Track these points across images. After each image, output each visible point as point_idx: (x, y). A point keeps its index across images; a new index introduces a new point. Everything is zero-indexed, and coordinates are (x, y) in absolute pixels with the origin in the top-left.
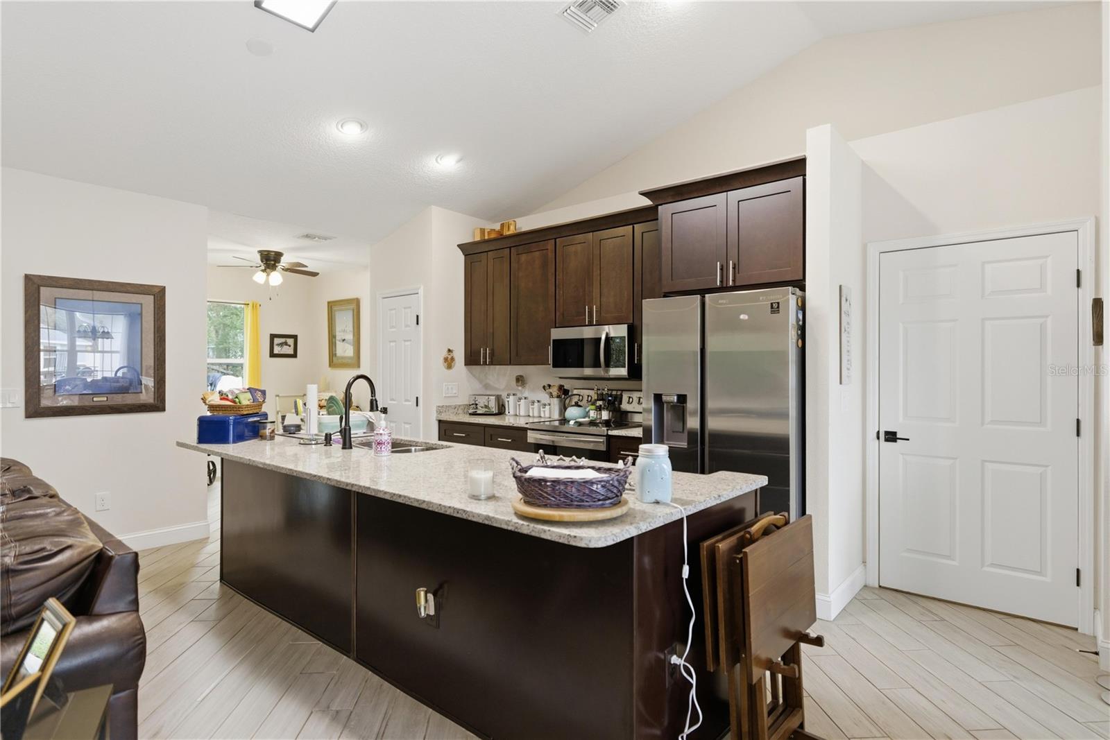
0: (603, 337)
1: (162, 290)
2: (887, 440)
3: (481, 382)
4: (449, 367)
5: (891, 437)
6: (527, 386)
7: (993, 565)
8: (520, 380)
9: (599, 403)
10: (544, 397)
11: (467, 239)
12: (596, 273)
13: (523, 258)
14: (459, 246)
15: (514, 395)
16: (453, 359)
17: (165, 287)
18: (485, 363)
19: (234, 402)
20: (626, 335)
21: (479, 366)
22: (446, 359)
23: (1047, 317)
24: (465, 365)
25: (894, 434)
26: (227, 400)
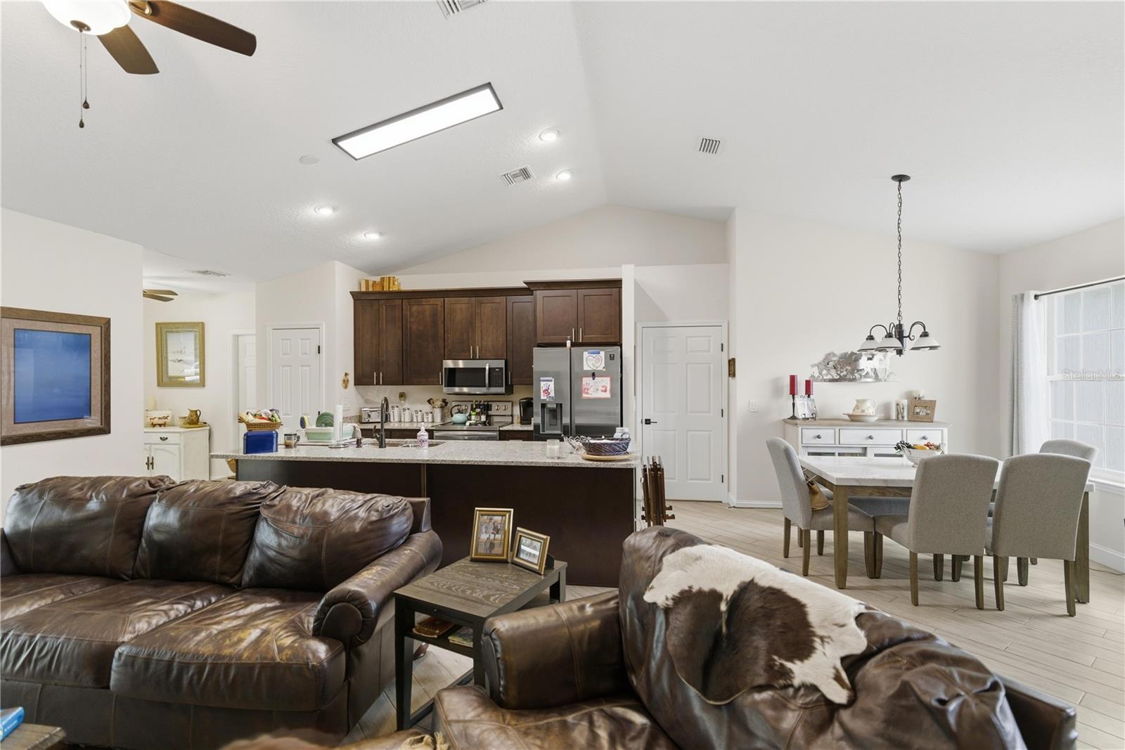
0: (487, 368)
1: (108, 321)
2: (646, 423)
3: (363, 397)
4: (346, 387)
5: (648, 422)
6: (407, 401)
7: (691, 479)
8: (402, 396)
9: (478, 410)
10: (427, 407)
11: (356, 289)
12: (478, 324)
13: (415, 308)
14: (351, 292)
15: (397, 407)
16: (348, 381)
17: (110, 319)
18: (378, 383)
19: (269, 419)
20: (504, 367)
21: (371, 387)
22: (344, 381)
23: (710, 363)
24: (355, 385)
25: (649, 420)
26: (263, 418)
